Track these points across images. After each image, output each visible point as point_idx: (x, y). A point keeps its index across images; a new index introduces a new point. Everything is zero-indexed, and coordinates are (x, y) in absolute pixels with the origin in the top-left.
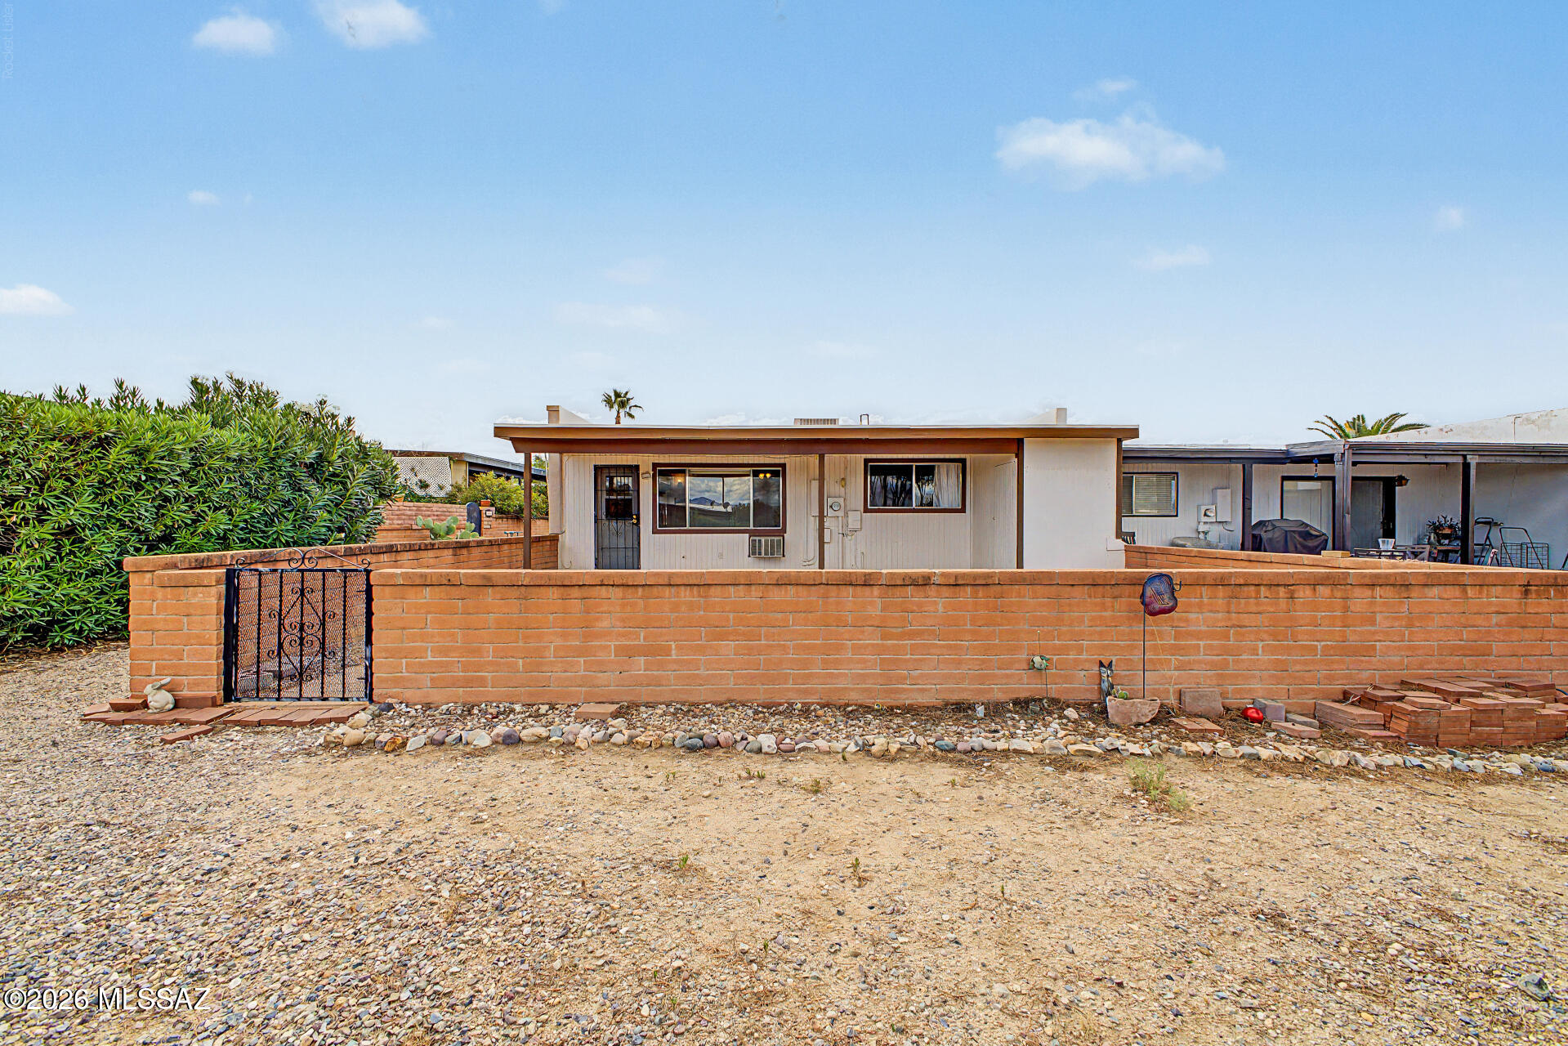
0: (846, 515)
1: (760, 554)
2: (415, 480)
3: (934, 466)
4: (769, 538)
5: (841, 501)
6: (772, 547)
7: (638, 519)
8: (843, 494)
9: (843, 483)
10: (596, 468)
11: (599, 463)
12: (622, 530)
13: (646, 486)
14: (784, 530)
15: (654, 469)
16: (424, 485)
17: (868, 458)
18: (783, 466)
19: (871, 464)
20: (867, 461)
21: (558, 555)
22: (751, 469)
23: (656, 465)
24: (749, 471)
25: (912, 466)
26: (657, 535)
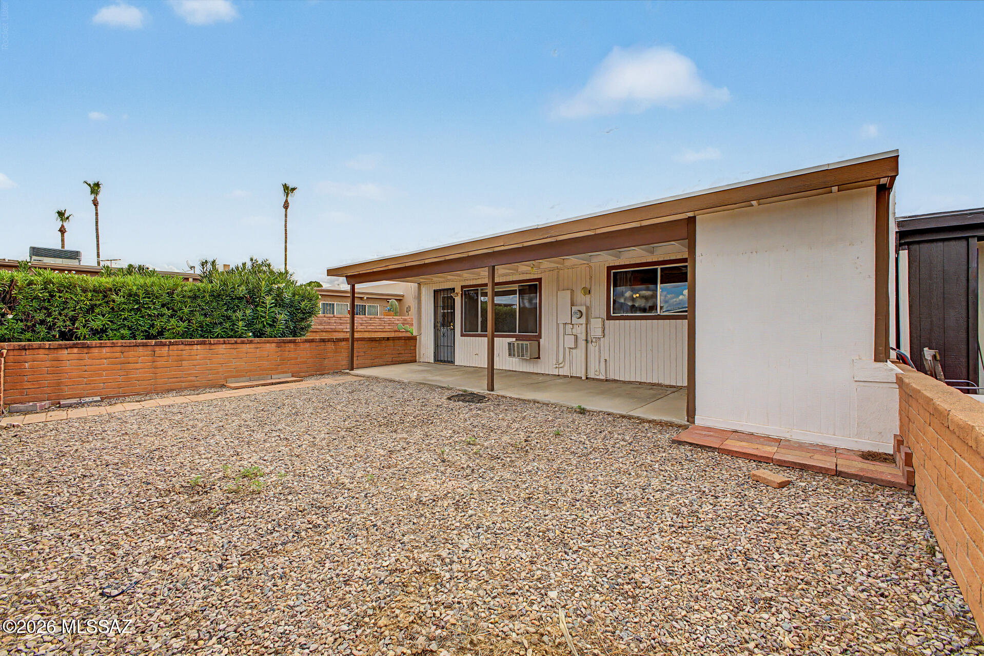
0: (589, 322)
7: (454, 326)
8: (588, 302)
9: (583, 291)
10: (435, 291)
11: (436, 289)
12: (446, 334)
13: (457, 302)
14: (540, 336)
15: (462, 290)
17: (611, 265)
18: (540, 280)
19: (614, 271)
20: (609, 269)
21: (416, 349)
22: (517, 285)
23: (463, 287)
24: (515, 287)
25: (657, 269)
26: (463, 338)
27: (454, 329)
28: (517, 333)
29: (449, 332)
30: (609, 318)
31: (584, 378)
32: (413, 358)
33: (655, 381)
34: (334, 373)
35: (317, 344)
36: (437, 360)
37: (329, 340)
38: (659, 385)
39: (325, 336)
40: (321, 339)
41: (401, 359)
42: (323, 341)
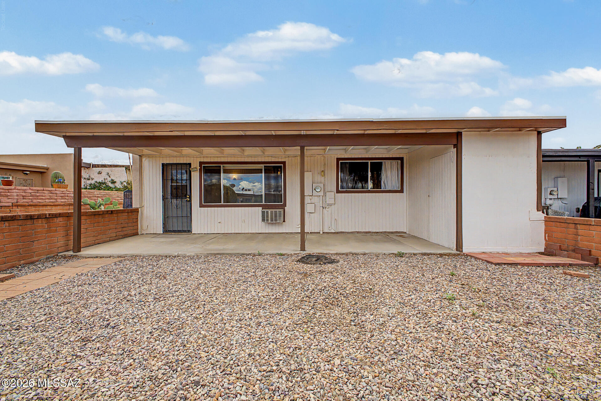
0: (325, 193)
1: (267, 220)
2: (109, 179)
3: (382, 162)
4: (274, 210)
5: (322, 185)
6: (276, 216)
7: (190, 198)
8: (323, 181)
9: (323, 173)
10: (163, 164)
11: (165, 162)
12: (180, 206)
13: (195, 176)
14: (285, 205)
15: (200, 166)
16: (113, 182)
17: (339, 157)
18: (284, 163)
19: (341, 161)
20: (338, 159)
21: (137, 221)
22: (263, 165)
23: (201, 163)
24: (262, 166)
25: (368, 162)
26: (202, 208)
27: (190, 201)
28: (264, 203)
29: (184, 204)
30: (338, 192)
31: (321, 233)
32: (134, 231)
33: (367, 230)
34: (47, 258)
35: (20, 222)
36: (166, 230)
37: (39, 217)
38: (369, 232)
39: (33, 212)
40: (27, 216)
41: (125, 233)
42: (31, 218)
